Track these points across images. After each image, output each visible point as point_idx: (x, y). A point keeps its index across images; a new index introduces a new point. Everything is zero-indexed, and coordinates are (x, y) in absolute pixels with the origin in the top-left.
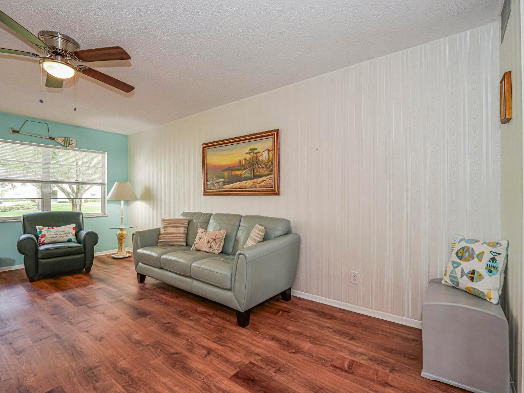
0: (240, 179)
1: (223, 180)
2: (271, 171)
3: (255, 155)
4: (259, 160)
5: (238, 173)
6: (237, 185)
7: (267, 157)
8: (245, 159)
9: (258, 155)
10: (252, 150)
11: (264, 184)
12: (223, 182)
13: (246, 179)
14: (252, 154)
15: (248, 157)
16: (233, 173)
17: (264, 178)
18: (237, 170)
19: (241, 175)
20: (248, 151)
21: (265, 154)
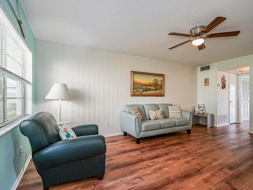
0: (150, 90)
1: (142, 89)
2: (162, 88)
3: (156, 82)
4: (158, 84)
5: (149, 87)
6: (149, 92)
7: (160, 83)
8: (153, 82)
9: (158, 82)
10: (156, 80)
11: (159, 92)
12: (143, 91)
13: (153, 90)
14: (155, 81)
15: (154, 82)
16: (147, 87)
17: (160, 90)
18: (149, 86)
19: (151, 88)
20: (154, 80)
21: (160, 82)
